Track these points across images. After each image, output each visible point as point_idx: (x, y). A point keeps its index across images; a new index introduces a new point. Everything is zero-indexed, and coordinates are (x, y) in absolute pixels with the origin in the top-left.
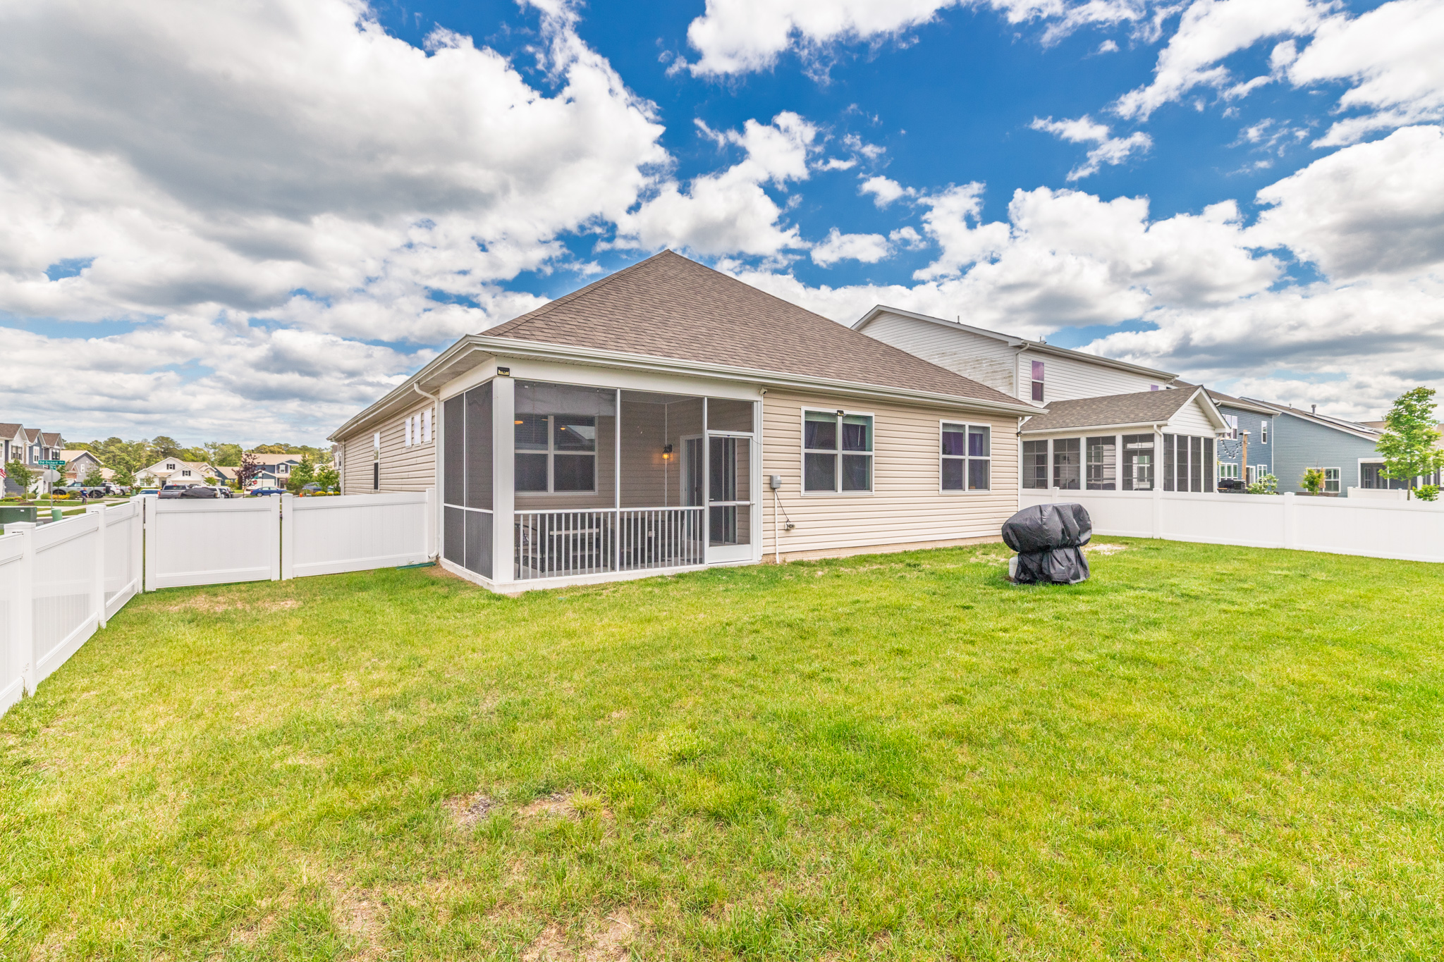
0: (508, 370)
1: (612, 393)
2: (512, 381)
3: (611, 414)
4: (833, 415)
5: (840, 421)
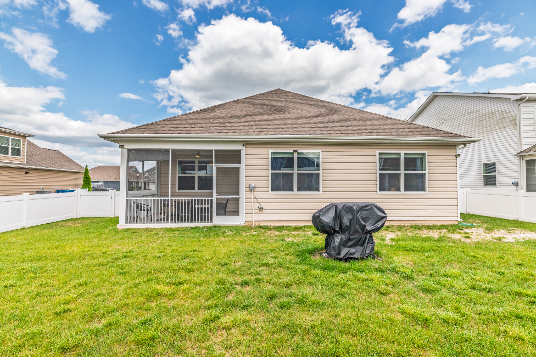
0: (123, 146)
1: (167, 151)
2: (126, 150)
3: (168, 159)
4: (292, 153)
5: (295, 156)
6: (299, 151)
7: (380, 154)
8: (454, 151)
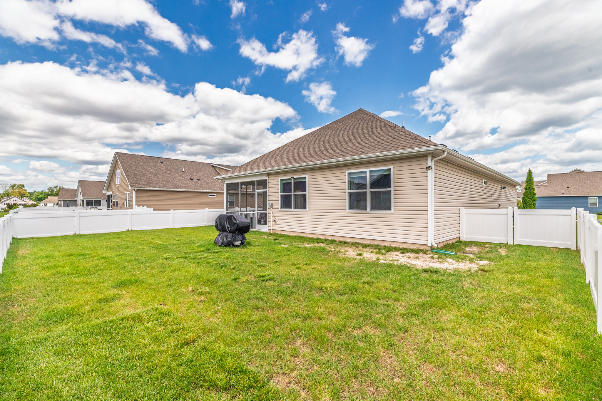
2: (226, 184)
4: (290, 179)
5: (292, 181)
6: (295, 177)
7: (349, 174)
8: (424, 162)
